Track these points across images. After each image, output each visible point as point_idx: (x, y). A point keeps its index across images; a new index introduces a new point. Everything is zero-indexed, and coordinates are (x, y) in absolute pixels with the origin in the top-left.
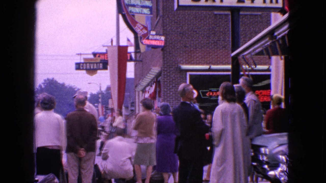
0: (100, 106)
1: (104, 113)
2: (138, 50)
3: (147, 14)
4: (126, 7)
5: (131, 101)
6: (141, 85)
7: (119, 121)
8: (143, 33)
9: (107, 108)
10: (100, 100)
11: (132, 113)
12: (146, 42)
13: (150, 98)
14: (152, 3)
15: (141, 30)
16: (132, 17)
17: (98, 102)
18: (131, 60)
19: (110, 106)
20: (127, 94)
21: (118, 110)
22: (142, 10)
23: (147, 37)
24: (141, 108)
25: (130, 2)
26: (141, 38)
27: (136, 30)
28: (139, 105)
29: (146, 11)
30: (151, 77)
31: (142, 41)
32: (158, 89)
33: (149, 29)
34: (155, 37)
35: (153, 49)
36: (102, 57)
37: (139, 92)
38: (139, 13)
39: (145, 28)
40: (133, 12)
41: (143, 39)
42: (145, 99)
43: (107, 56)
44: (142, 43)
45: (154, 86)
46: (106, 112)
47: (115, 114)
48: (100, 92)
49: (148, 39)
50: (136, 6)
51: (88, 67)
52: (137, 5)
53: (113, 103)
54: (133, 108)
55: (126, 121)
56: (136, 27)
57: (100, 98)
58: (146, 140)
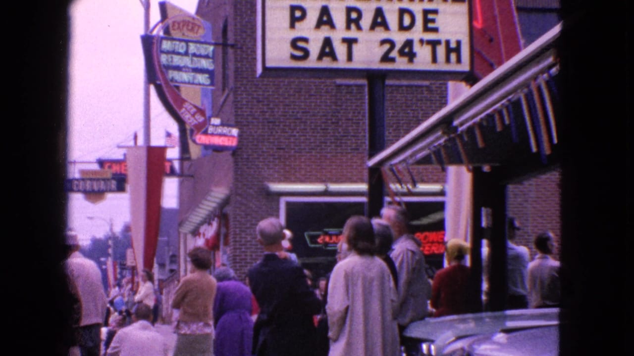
0: (110, 262)
1: (119, 276)
2: (187, 156)
3: (203, 85)
4: (164, 70)
5: (171, 253)
6: (190, 222)
7: (145, 291)
8: (195, 122)
9: (123, 267)
10: (110, 251)
11: (173, 275)
12: (202, 139)
13: (206, 248)
14: (214, 62)
15: (193, 115)
16: (175, 89)
17: (107, 255)
18: (172, 173)
19: (129, 262)
20: (162, 239)
21: (144, 271)
22: (194, 78)
23: (203, 130)
24: (190, 266)
25: (172, 61)
26: (192, 131)
27: (182, 116)
28: (186, 261)
29: (202, 78)
30: (208, 206)
31: (194, 138)
32: (223, 230)
33: (208, 113)
34: (220, 130)
35: (215, 153)
36: (116, 168)
37: (185, 235)
38: (189, 83)
39: (201, 111)
40: (176, 81)
41: (195, 132)
42: (197, 249)
43: (126, 166)
44: (194, 141)
45: (215, 224)
46: (121, 273)
47: (139, 279)
48: (110, 234)
49: (206, 133)
50: (184, 69)
51: (88, 187)
52: (185, 67)
53: (136, 256)
54: (174, 267)
55: (159, 291)
56: (183, 110)
57: (109, 247)
58: (195, 328)
